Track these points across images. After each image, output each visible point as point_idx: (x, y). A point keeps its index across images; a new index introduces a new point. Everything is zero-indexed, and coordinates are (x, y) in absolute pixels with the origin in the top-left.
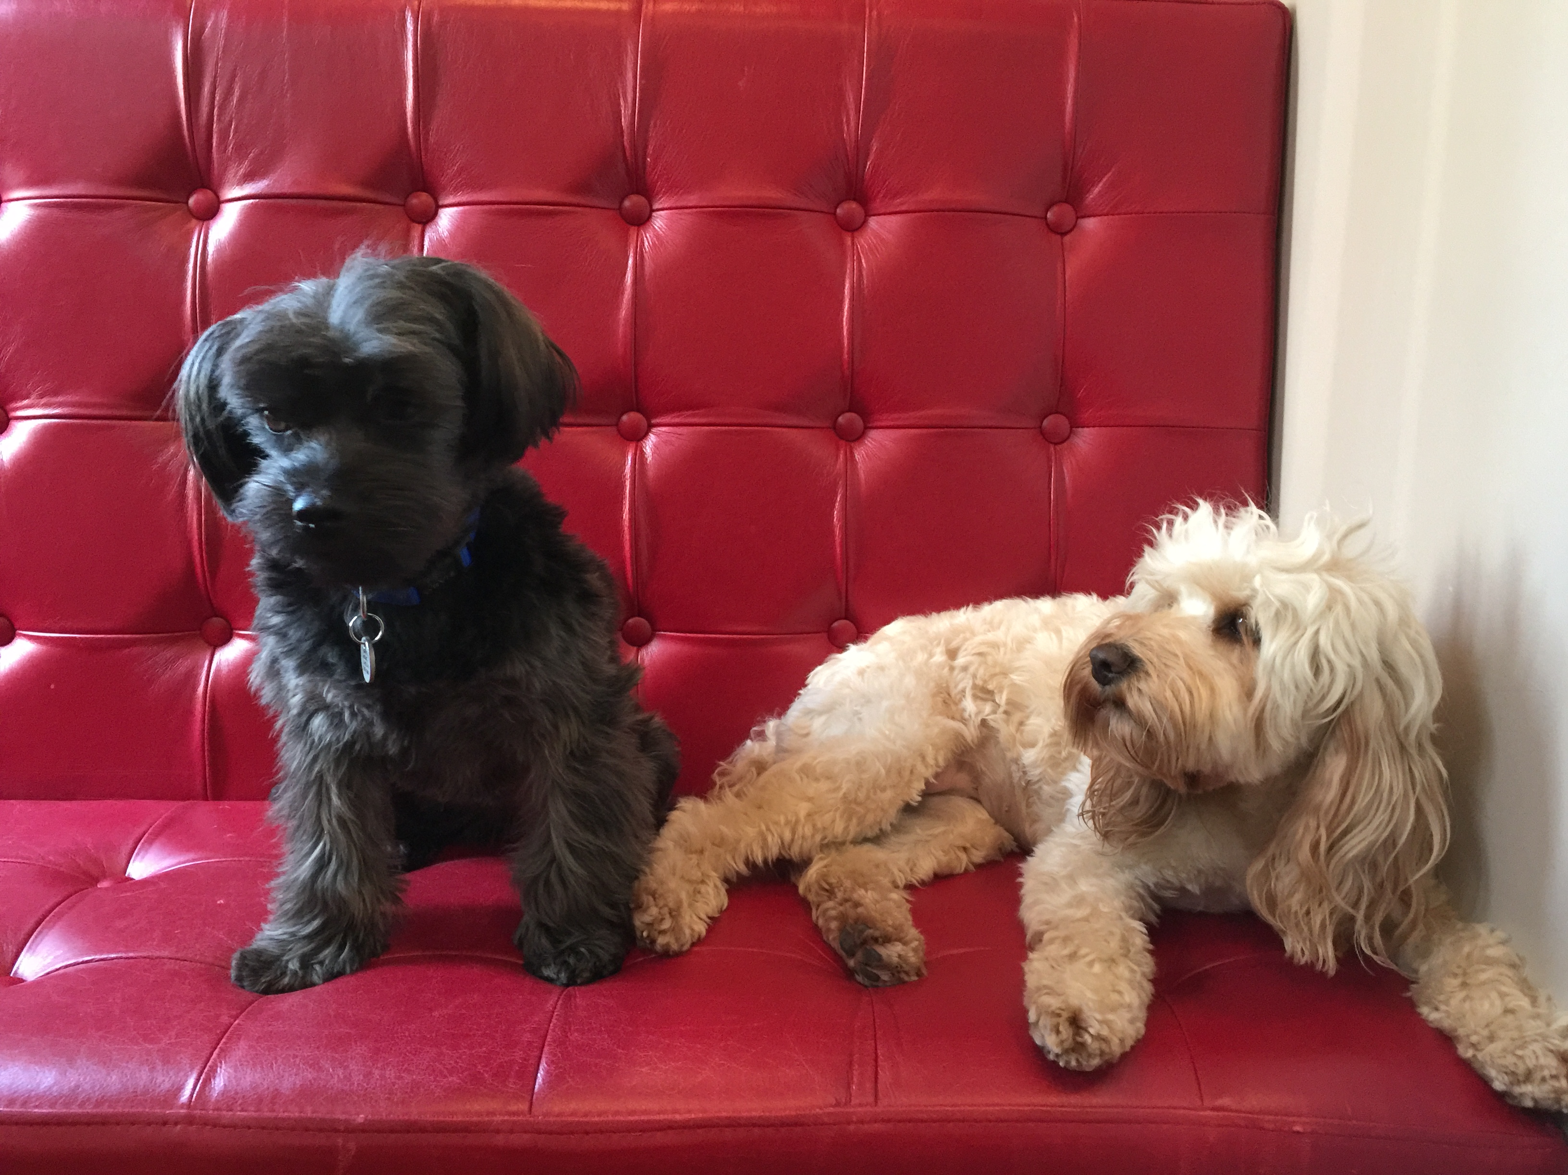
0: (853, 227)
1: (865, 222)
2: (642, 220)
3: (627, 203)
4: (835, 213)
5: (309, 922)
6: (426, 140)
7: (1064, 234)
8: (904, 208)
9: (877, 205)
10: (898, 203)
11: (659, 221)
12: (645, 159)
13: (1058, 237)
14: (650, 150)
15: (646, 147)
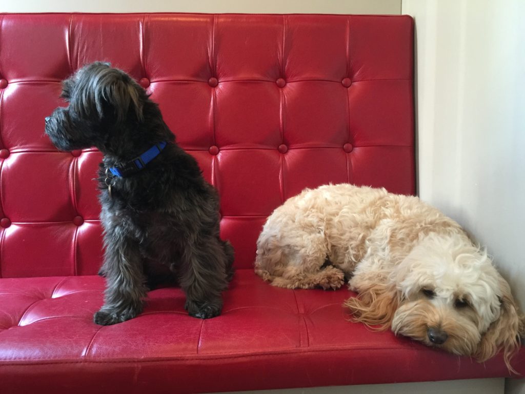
0: (282, 87)
1: (285, 85)
2: (215, 85)
3: (210, 80)
4: (276, 82)
5: (118, 302)
6: (146, 61)
7: (347, 87)
8: (298, 80)
9: (289, 79)
10: (295, 79)
11: (221, 86)
12: (216, 66)
13: (346, 88)
14: (218, 63)
15: (216, 63)
